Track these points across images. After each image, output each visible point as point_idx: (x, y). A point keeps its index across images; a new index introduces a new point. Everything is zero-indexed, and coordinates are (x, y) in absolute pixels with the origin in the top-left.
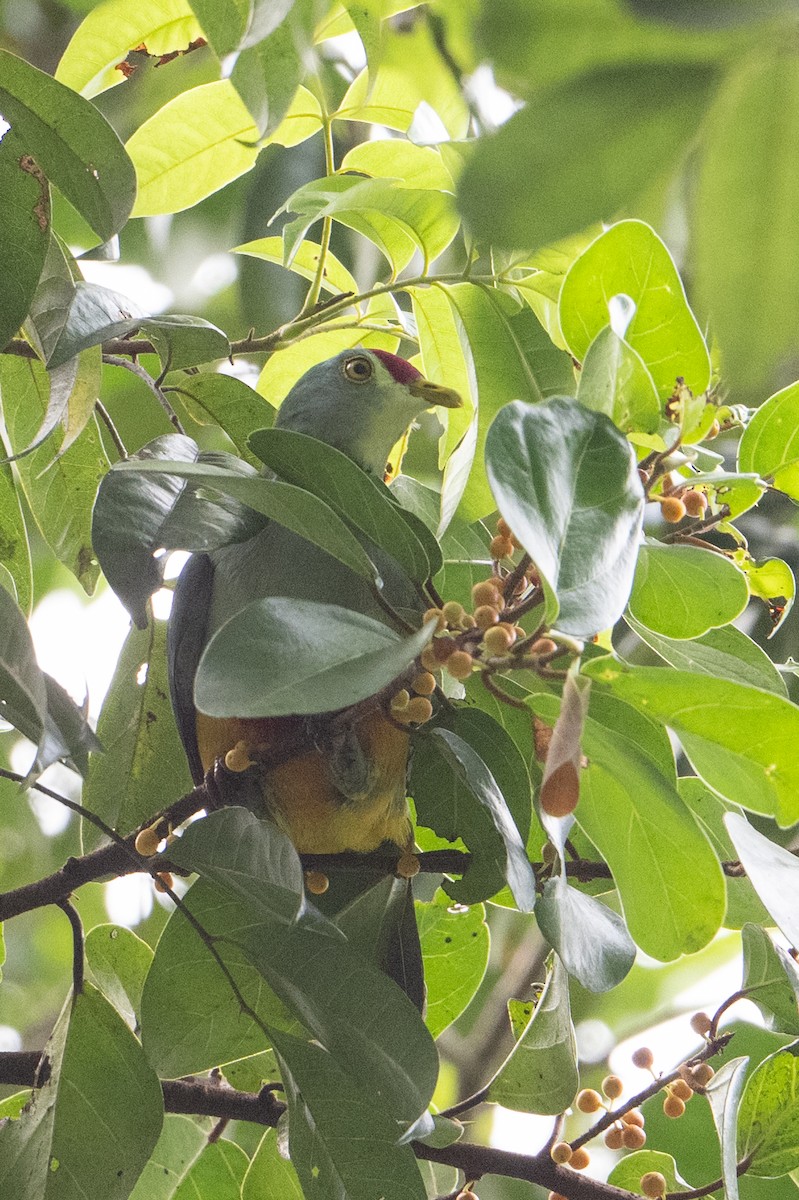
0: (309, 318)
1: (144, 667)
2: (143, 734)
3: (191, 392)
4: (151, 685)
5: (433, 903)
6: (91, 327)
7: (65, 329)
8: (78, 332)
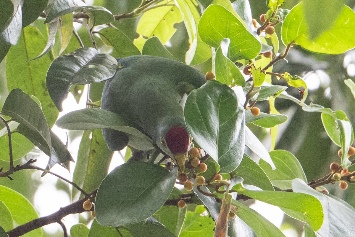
0: (143, 7)
1: (91, 133)
2: (91, 158)
3: (104, 34)
4: (93, 139)
5: (195, 212)
6: (61, 9)
7: (52, 9)
8: (56, 10)
